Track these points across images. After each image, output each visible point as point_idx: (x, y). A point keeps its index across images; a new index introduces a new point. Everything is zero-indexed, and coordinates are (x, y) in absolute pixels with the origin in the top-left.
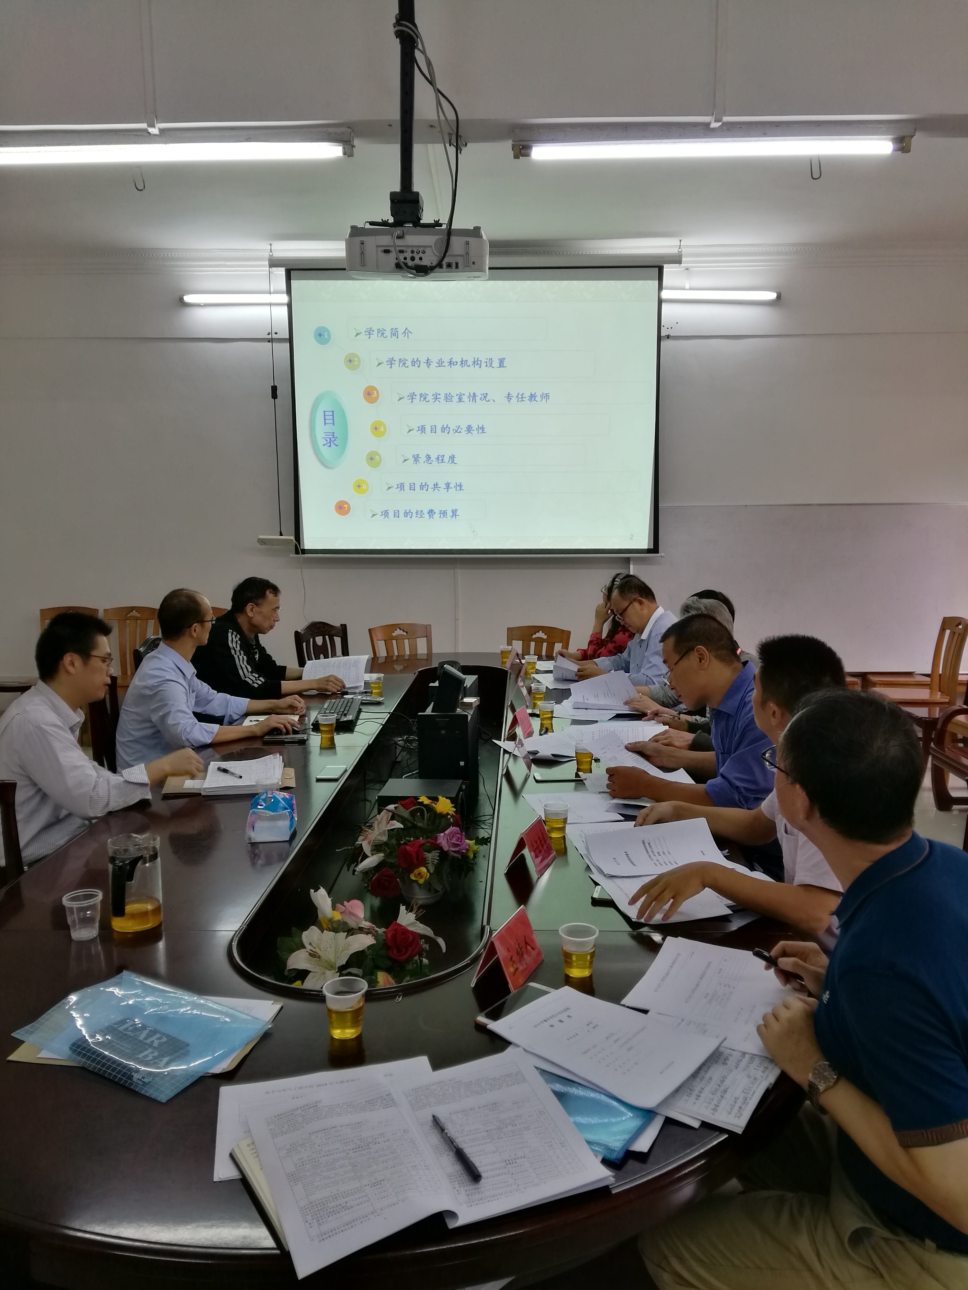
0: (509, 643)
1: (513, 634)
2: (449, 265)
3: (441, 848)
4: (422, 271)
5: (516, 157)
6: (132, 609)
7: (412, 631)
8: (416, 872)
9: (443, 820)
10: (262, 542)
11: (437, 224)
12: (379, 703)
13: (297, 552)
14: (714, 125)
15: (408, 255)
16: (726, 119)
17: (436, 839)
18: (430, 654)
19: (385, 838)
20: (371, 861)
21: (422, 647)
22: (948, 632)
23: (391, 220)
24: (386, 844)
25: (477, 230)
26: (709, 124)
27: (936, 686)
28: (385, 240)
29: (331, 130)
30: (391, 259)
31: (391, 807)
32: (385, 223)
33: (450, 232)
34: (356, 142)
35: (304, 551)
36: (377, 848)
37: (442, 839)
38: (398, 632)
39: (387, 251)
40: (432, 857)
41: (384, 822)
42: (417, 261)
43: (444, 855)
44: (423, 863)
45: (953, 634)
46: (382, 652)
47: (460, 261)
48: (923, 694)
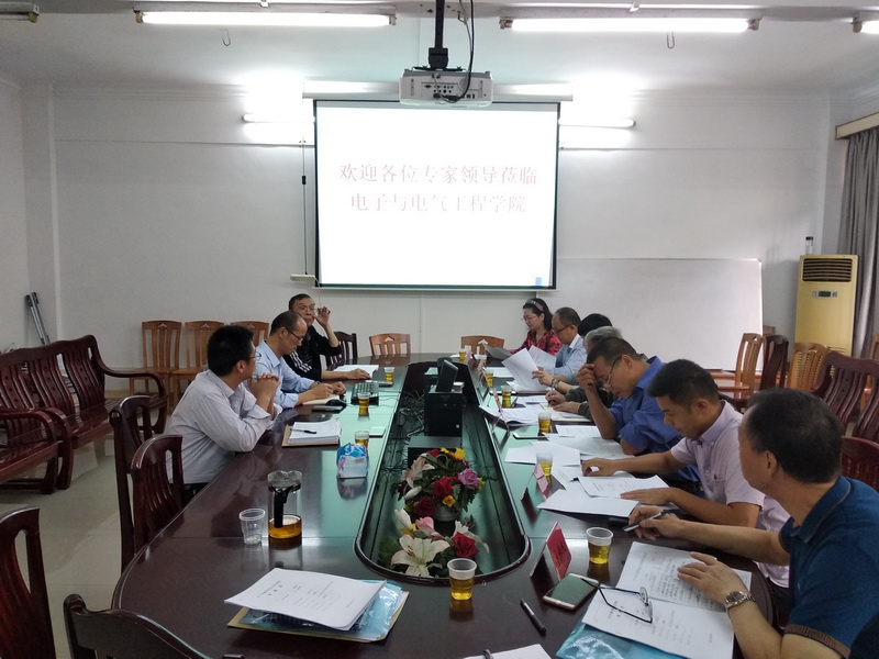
0: (463, 347)
1: (465, 341)
2: (469, 96)
3: (461, 483)
4: (453, 99)
5: (502, 28)
6: (205, 322)
7: (397, 338)
8: (446, 499)
9: (459, 464)
10: (294, 279)
11: (459, 69)
12: (389, 386)
13: (317, 286)
14: (633, 10)
15: (442, 89)
16: (641, 6)
17: (456, 476)
18: (409, 354)
19: (421, 476)
20: (414, 491)
21: (404, 351)
22: (747, 343)
23: (429, 66)
24: (421, 480)
25: (488, 73)
26: (629, 9)
27: (739, 379)
28: (428, 79)
29: (382, 7)
30: (431, 91)
31: (424, 455)
32: (424, 68)
33: (470, 75)
34: (397, 15)
35: (321, 285)
36: (416, 483)
37: (462, 476)
38: (388, 339)
39: (428, 86)
40: (456, 488)
41: (420, 466)
42: (447, 93)
43: (463, 486)
44: (451, 493)
45: (750, 344)
46: (378, 353)
47: (476, 93)
48: (731, 384)
